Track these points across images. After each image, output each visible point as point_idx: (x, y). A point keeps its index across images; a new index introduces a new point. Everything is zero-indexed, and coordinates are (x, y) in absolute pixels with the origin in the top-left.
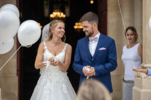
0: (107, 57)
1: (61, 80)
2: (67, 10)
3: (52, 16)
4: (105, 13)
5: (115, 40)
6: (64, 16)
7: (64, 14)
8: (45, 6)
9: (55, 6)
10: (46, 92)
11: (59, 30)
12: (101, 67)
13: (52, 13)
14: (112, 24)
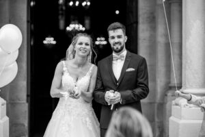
0: (137, 81)
1: (84, 113)
2: (87, 22)
3: (68, 29)
4: (135, 25)
5: (147, 59)
6: (84, 29)
7: (84, 26)
8: (60, 17)
9: (72, 17)
10: (64, 128)
11: (79, 46)
12: (129, 93)
13: (68, 26)
14: (144, 39)
